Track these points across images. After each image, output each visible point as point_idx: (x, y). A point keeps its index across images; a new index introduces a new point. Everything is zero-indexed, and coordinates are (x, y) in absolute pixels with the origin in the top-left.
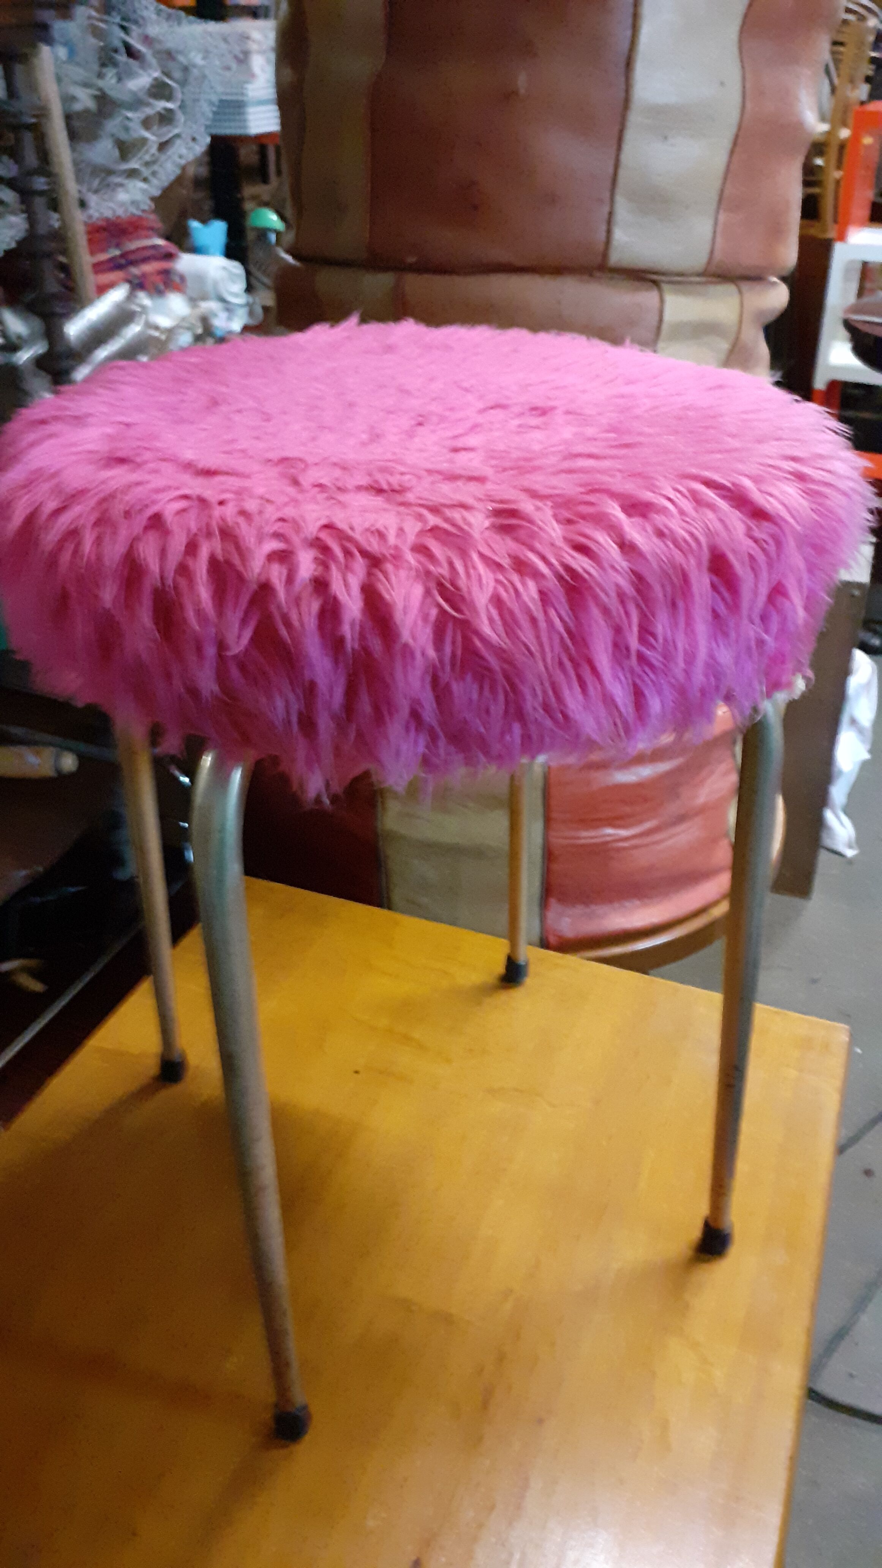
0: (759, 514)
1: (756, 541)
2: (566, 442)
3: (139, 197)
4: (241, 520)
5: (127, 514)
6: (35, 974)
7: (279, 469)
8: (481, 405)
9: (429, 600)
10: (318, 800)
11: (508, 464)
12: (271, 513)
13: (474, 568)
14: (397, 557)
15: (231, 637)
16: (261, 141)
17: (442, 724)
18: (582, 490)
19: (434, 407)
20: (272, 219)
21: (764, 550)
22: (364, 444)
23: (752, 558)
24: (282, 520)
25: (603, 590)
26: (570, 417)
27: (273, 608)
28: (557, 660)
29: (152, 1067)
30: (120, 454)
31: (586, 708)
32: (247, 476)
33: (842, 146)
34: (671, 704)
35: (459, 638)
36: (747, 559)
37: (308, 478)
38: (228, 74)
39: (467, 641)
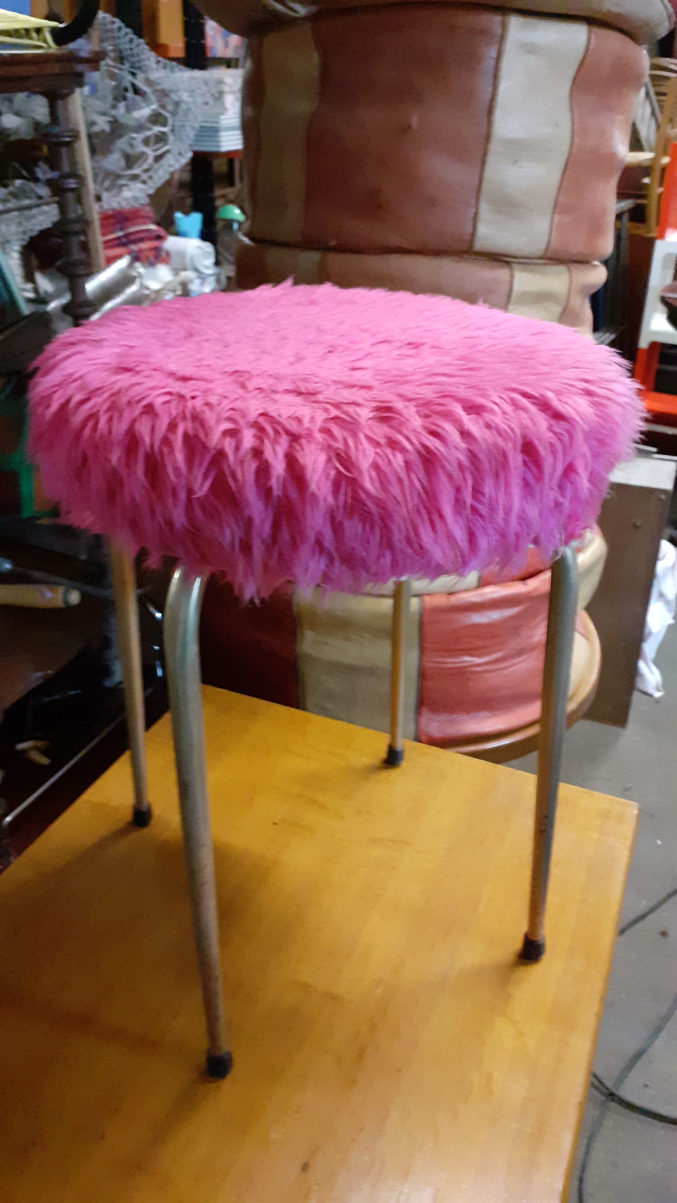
0: (557, 416)
1: (555, 433)
2: (430, 366)
3: (138, 194)
4: (206, 409)
5: (129, 403)
6: (44, 752)
7: (232, 378)
8: (373, 341)
9: (330, 465)
10: (252, 601)
11: (387, 379)
12: (226, 404)
13: (361, 444)
14: (310, 435)
15: (196, 487)
16: (230, 156)
17: (338, 550)
18: (436, 395)
19: (342, 342)
20: (235, 213)
21: (560, 439)
22: (291, 364)
23: (552, 445)
24: (232, 409)
25: (447, 460)
26: (435, 350)
27: (225, 467)
28: (416, 508)
29: (127, 815)
30: (124, 365)
31: (436, 541)
32: (211, 381)
33: (664, 170)
34: (494, 543)
35: (350, 493)
36: (548, 445)
37: (252, 384)
38: (206, 107)
39: (354, 491)
